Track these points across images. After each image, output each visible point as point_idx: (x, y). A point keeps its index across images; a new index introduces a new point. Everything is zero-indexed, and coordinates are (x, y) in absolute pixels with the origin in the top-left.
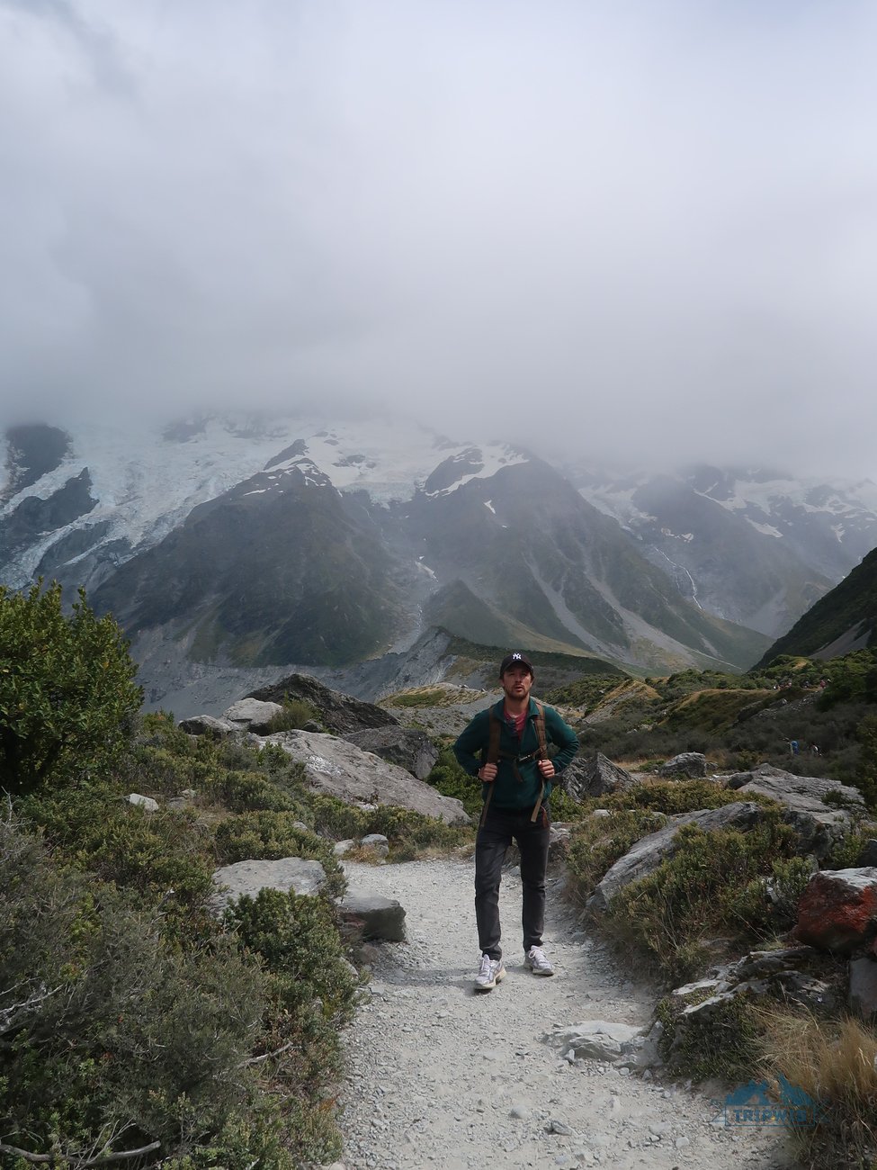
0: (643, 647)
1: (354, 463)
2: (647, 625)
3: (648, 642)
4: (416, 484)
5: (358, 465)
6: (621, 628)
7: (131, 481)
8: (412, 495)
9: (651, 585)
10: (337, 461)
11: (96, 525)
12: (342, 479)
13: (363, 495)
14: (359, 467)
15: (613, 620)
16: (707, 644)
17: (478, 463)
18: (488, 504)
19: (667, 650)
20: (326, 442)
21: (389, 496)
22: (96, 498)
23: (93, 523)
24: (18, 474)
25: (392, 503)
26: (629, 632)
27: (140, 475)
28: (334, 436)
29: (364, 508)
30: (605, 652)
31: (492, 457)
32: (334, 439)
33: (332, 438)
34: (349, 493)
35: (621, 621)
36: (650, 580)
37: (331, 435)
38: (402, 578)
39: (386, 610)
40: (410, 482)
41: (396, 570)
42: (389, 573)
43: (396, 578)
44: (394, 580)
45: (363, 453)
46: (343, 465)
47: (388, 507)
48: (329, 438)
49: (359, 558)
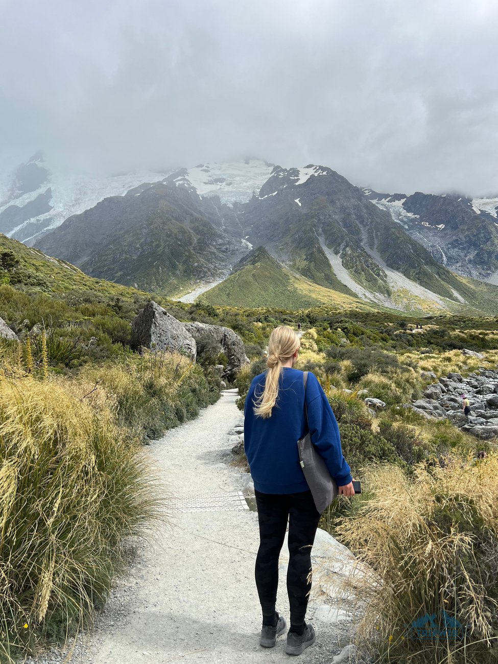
0: (402, 295)
1: (218, 183)
2: (407, 280)
3: (406, 292)
4: (254, 192)
5: (220, 184)
6: (385, 281)
7: (78, 196)
8: (250, 199)
9: (412, 251)
10: (207, 181)
11: (44, 220)
12: (203, 190)
13: (216, 199)
14: (221, 185)
15: (378, 275)
16: (456, 294)
17: (296, 178)
18: (297, 201)
19: (422, 297)
20: (202, 170)
21: (233, 199)
22: (52, 206)
23: (42, 219)
24: (15, 194)
25: (235, 204)
26: (391, 285)
27: (85, 193)
28: (208, 167)
29: (215, 206)
30: (369, 299)
31: (306, 174)
32: (208, 169)
33: (206, 168)
34: (206, 197)
35: (386, 276)
36: (411, 247)
37: (206, 167)
38: (225, 247)
39: (198, 266)
40: (250, 191)
41: (220, 241)
42: (214, 244)
43: (220, 247)
44: (218, 249)
45: (224, 177)
46: (210, 184)
47: (231, 206)
48: (204, 168)
49: (192, 232)
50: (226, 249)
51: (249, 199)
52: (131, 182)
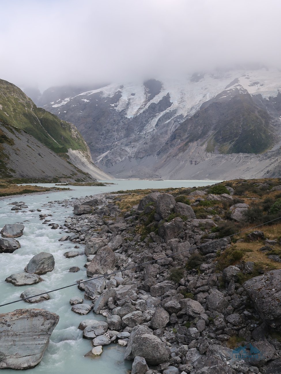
4: (278, 90)
5: (257, 85)
7: (182, 96)
10: (250, 85)
12: (252, 91)
13: (260, 96)
20: (245, 78)
21: (269, 95)
22: (172, 102)
24: (148, 96)
25: (270, 98)
27: (184, 94)
29: (260, 100)
32: (249, 77)
34: (255, 95)
37: (247, 76)
38: (275, 124)
39: (270, 135)
40: (276, 90)
41: (273, 121)
42: (270, 122)
43: (273, 124)
44: (272, 124)
45: (258, 81)
46: (252, 86)
47: (268, 99)
48: (246, 77)
49: (260, 117)
50: (276, 124)
51: (277, 95)
52: (206, 86)
